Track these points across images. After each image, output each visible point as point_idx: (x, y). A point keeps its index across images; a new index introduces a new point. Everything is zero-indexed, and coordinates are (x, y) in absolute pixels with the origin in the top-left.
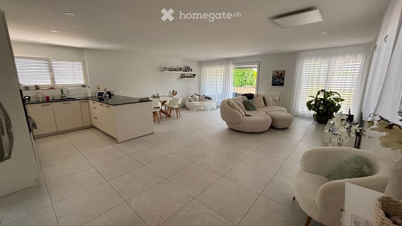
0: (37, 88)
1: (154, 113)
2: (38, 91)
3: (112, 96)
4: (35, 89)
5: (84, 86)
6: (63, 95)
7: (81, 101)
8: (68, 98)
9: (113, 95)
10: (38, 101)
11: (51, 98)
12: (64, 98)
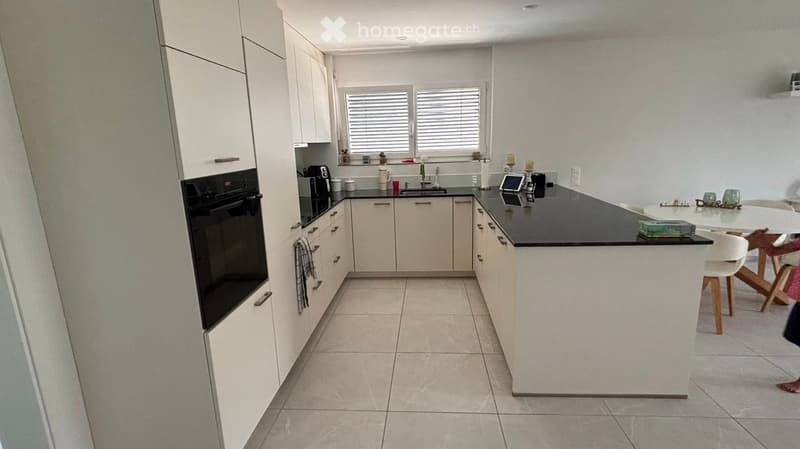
0: (383, 159)
1: (707, 279)
2: (383, 167)
3: (548, 190)
4: (378, 162)
5: (476, 156)
6: (426, 180)
7: (457, 199)
8: (435, 189)
9: (551, 185)
10: (380, 191)
11: (402, 187)
12: (428, 187)
